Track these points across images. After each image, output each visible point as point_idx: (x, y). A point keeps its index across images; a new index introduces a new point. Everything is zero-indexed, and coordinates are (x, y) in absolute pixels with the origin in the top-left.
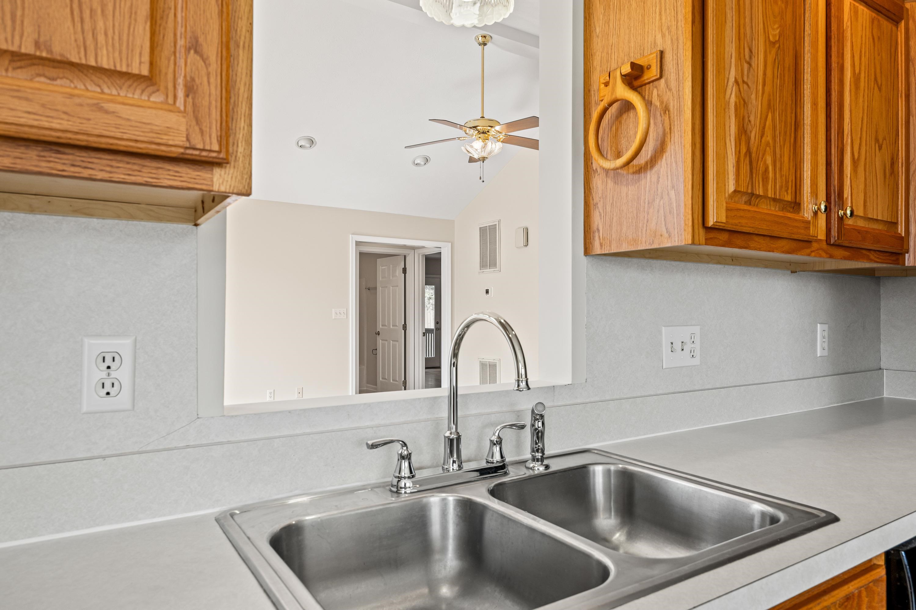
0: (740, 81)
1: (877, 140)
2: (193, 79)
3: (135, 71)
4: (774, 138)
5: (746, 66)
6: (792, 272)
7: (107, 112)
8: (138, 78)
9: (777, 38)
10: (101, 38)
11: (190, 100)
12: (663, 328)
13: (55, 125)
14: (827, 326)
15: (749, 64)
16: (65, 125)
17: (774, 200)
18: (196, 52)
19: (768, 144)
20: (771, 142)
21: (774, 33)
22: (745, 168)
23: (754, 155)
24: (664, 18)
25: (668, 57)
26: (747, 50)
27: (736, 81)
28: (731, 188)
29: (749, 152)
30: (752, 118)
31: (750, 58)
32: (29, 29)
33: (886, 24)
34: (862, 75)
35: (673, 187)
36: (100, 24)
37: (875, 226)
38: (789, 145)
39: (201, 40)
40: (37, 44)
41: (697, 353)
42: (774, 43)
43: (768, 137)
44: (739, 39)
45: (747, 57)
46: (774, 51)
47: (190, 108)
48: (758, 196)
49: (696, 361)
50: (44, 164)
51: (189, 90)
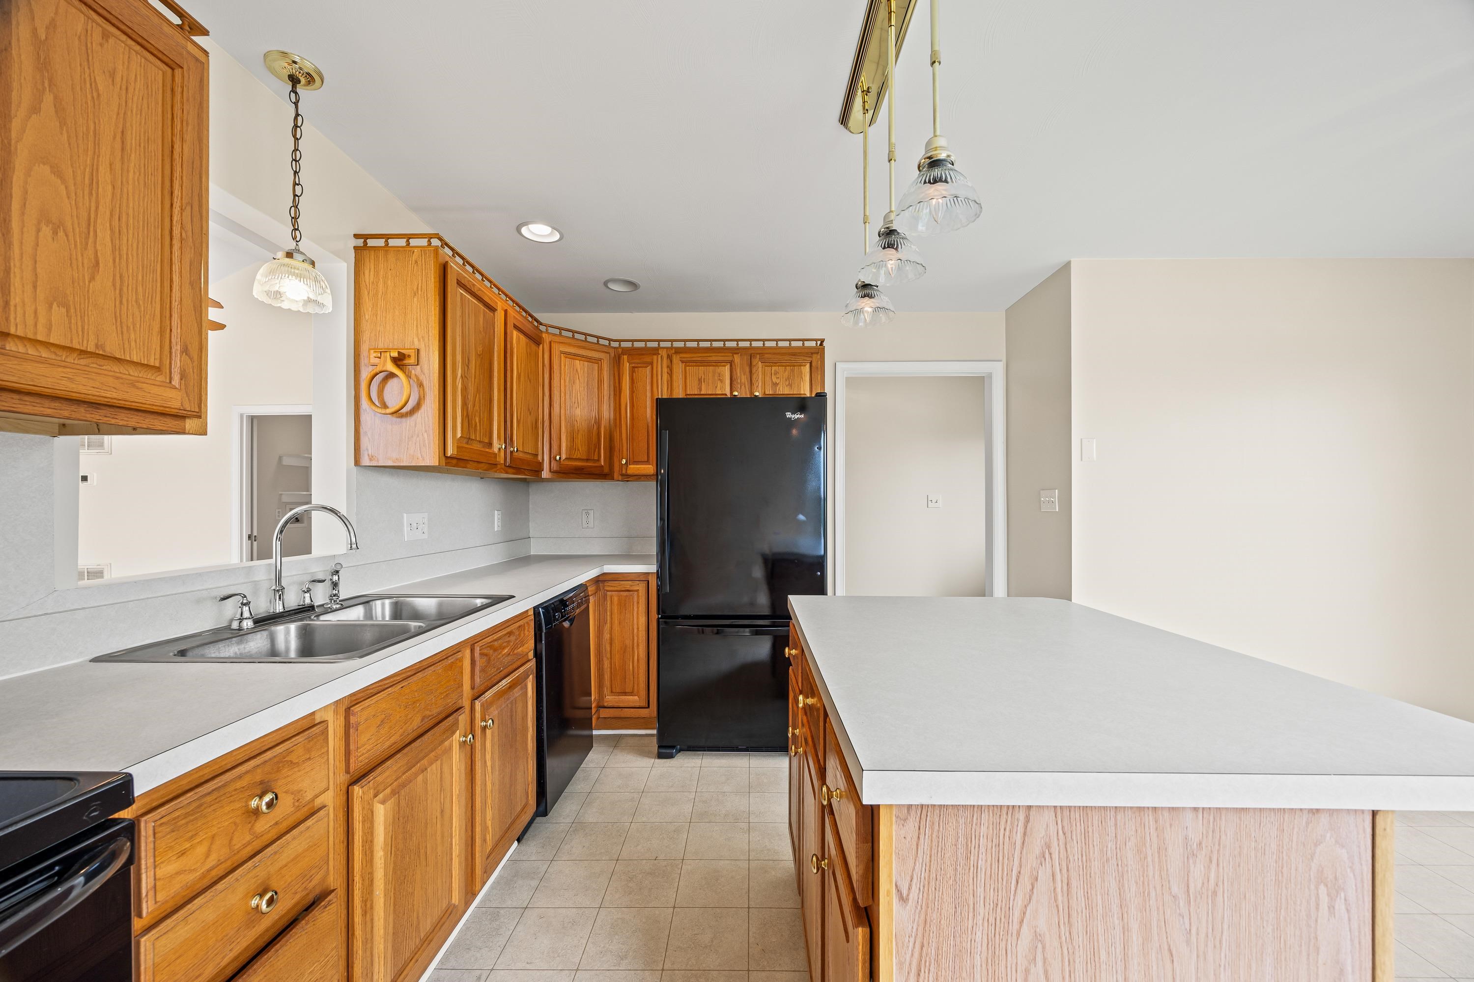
1: (529, 410)
2: (185, 370)
3: (152, 364)
4: (480, 407)
5: (466, 368)
6: (481, 478)
7: (138, 388)
8: (154, 367)
9: (481, 352)
10: (133, 344)
11: (183, 382)
12: (405, 515)
13: (108, 395)
14: (500, 512)
15: (468, 367)
16: (115, 395)
17: (480, 442)
18: (186, 354)
19: (477, 411)
21: (480, 349)
22: (466, 424)
23: (470, 417)
24: (419, 330)
25: (423, 354)
26: (467, 359)
27: (461, 377)
28: (458, 435)
29: (468, 415)
30: (469, 397)
31: (468, 363)
32: (92, 337)
33: (534, 347)
34: (522, 374)
35: (426, 431)
36: (132, 336)
37: (528, 456)
38: (486, 411)
39: (189, 347)
40: (97, 346)
41: (426, 530)
42: (480, 355)
43: (477, 408)
45: (467, 363)
46: (479, 359)
47: (183, 387)
48: (472, 440)
49: (425, 536)
50: (88, 416)
51: (183, 376)
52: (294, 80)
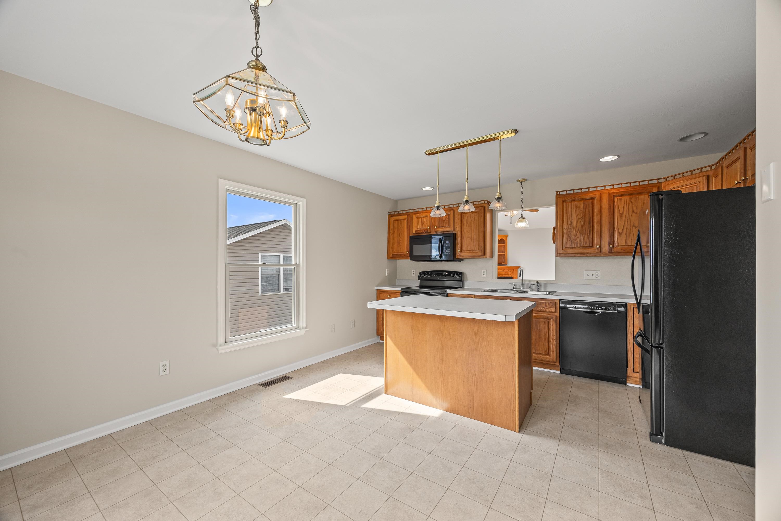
0: (567, 228)
5: (569, 226)
9: (582, 217)
12: (585, 271)
15: (571, 225)
17: (581, 247)
19: (578, 237)
20: (579, 237)
22: (569, 243)
23: (572, 240)
27: (566, 229)
28: (565, 247)
29: (570, 239)
30: (572, 234)
31: (571, 223)
34: (625, 213)
37: (631, 247)
38: (587, 236)
41: (598, 277)
42: (580, 218)
43: (578, 235)
44: (567, 221)
46: (580, 220)
49: (598, 279)
51: (481, 250)
52: (522, 182)
